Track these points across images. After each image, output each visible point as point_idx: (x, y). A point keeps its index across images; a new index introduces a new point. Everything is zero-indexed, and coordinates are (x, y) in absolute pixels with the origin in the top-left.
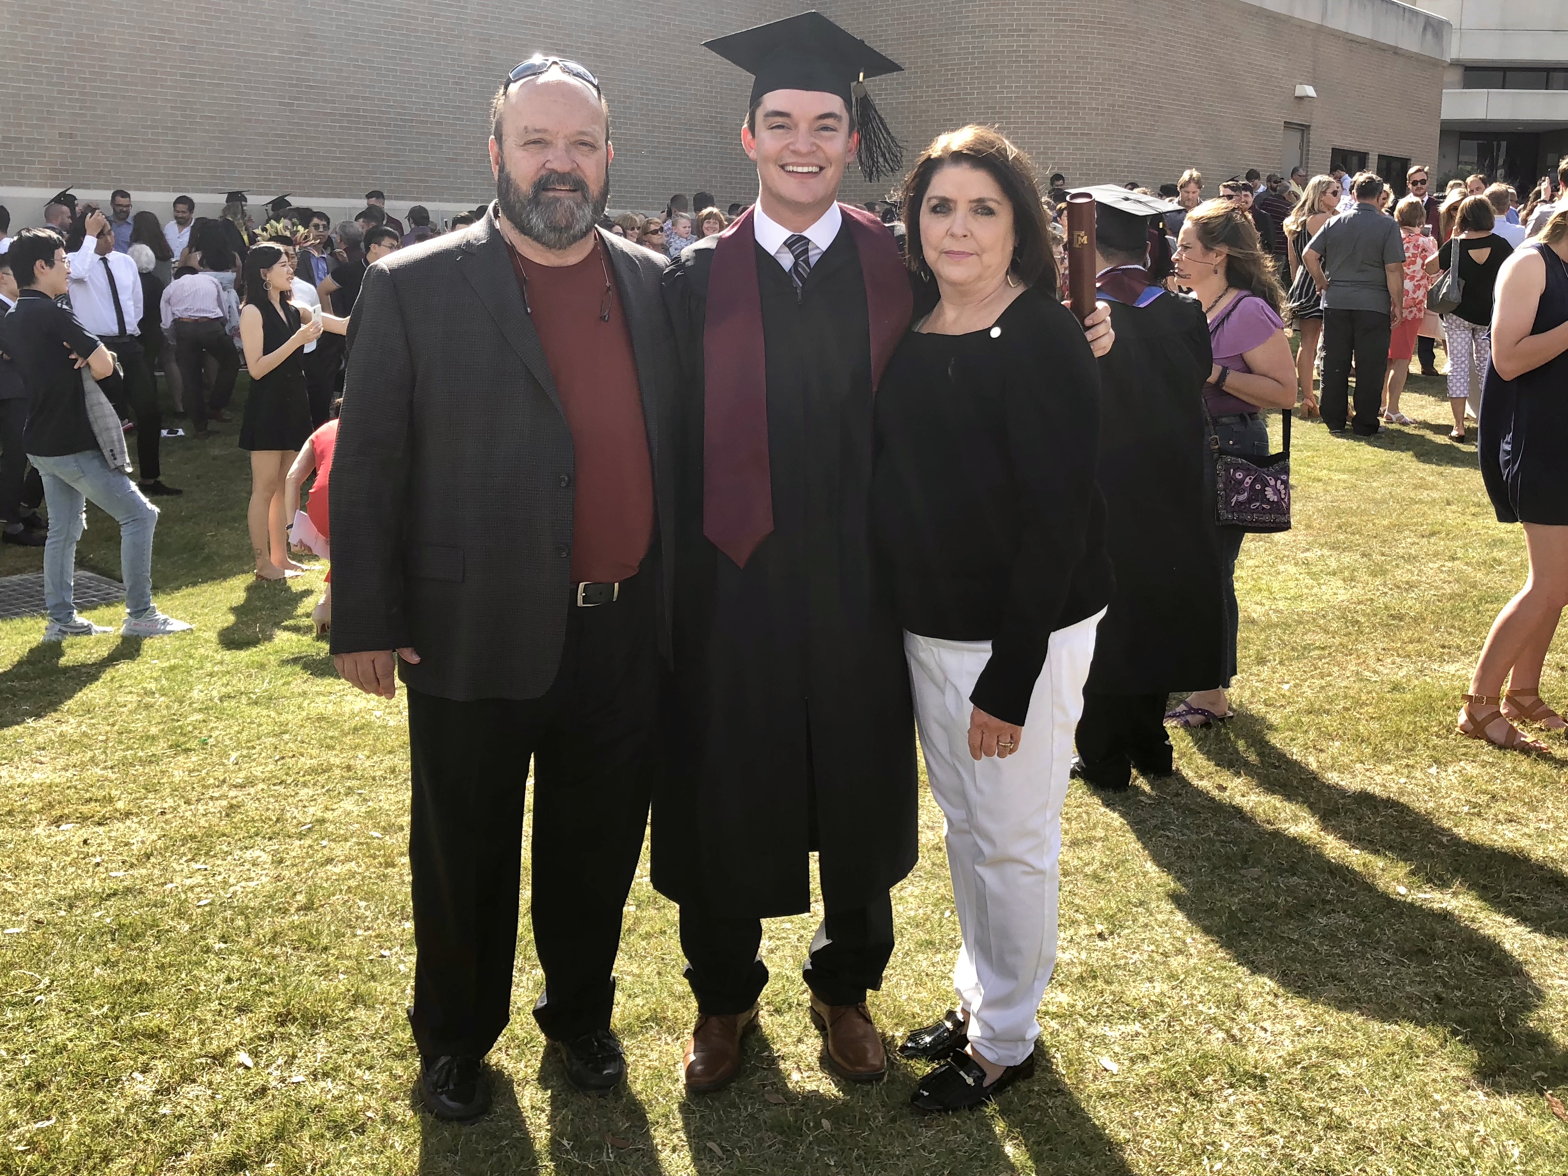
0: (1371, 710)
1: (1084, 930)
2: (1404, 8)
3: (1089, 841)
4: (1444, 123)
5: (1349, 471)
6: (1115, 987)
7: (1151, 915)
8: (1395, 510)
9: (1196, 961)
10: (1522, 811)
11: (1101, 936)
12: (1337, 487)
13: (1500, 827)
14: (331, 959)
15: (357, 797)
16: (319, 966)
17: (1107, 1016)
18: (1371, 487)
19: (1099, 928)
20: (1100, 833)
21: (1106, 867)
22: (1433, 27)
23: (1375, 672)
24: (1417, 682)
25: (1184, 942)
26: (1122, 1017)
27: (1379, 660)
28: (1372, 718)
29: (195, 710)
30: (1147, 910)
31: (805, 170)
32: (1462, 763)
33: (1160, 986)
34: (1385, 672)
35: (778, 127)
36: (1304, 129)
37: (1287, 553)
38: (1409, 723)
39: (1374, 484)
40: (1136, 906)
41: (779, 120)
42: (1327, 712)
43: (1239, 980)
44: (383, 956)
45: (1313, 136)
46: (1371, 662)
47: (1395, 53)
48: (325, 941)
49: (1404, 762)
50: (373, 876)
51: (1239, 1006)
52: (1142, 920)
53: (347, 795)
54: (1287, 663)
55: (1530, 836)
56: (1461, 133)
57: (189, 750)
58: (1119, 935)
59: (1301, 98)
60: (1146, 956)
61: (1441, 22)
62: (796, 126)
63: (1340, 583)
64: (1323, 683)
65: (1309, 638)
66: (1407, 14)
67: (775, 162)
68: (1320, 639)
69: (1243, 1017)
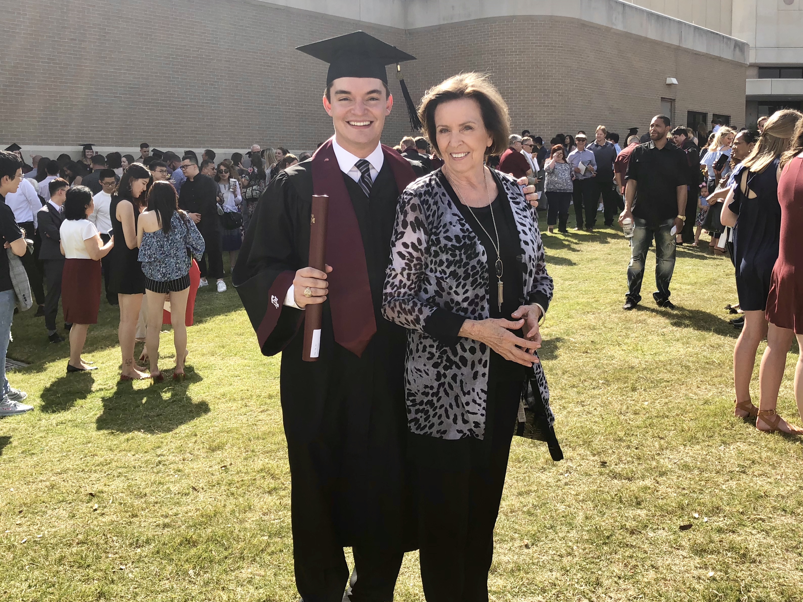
0: (690, 415)
1: (517, 543)
2: (723, 36)
3: (528, 493)
4: (748, 97)
5: (691, 284)
6: (530, 576)
7: (556, 534)
8: (714, 305)
9: (577, 559)
10: (768, 469)
11: (527, 546)
12: (684, 292)
13: (755, 479)
14: (91, 571)
15: (123, 478)
16: (83, 576)
17: (524, 592)
18: (702, 292)
19: (526, 542)
20: (534, 488)
21: (535, 506)
22: (739, 46)
23: (695, 394)
24: (718, 400)
25: (572, 549)
26: (532, 593)
27: (698, 387)
28: (691, 419)
29: (41, 431)
30: (554, 531)
31: (362, 124)
32: (738, 444)
33: (555, 574)
34: (701, 394)
35: (345, 99)
36: (672, 101)
37: (653, 330)
38: (711, 421)
39: (704, 291)
40: (549, 529)
41: (344, 96)
42: (667, 417)
43: (600, 569)
44: (121, 569)
45: (678, 104)
46: (694, 389)
47: (720, 60)
48: (89, 561)
49: (706, 444)
50: (124, 523)
51: (597, 584)
52: (550, 537)
53: (118, 477)
54: (648, 390)
55: (771, 483)
56: (759, 102)
57: (33, 454)
58: (537, 545)
59: (670, 85)
60: (550, 557)
61: (743, 44)
62: (355, 99)
63: (680, 345)
64: (667, 400)
65: (661, 376)
66: (725, 40)
67: (343, 119)
68: (667, 376)
69: (600, 591)
